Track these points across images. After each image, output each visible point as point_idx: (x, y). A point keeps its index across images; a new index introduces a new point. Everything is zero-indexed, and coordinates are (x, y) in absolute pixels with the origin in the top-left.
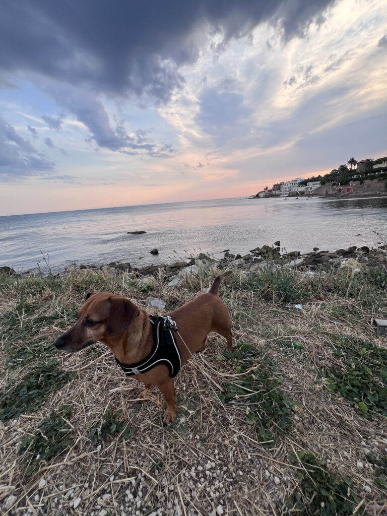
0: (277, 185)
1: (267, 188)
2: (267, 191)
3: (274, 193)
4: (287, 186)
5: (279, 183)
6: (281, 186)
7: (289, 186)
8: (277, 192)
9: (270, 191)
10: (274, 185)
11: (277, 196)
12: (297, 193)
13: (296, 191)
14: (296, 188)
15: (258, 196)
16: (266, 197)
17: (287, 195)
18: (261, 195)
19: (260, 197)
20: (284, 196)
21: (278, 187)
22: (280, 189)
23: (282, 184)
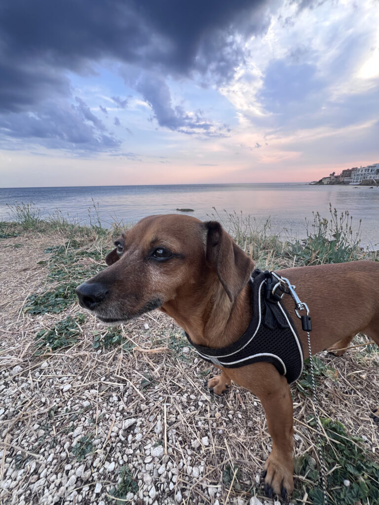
0: (348, 170)
1: (334, 173)
2: (332, 178)
3: (341, 179)
4: (360, 172)
5: (350, 168)
6: (353, 172)
7: (364, 172)
8: (346, 179)
9: (337, 177)
10: (344, 171)
11: (344, 183)
12: (373, 182)
13: (372, 178)
14: (373, 176)
15: (320, 182)
16: (331, 183)
17: (358, 183)
18: (325, 182)
19: (323, 184)
20: (355, 184)
21: (347, 173)
22: (350, 176)
23: (353, 169)
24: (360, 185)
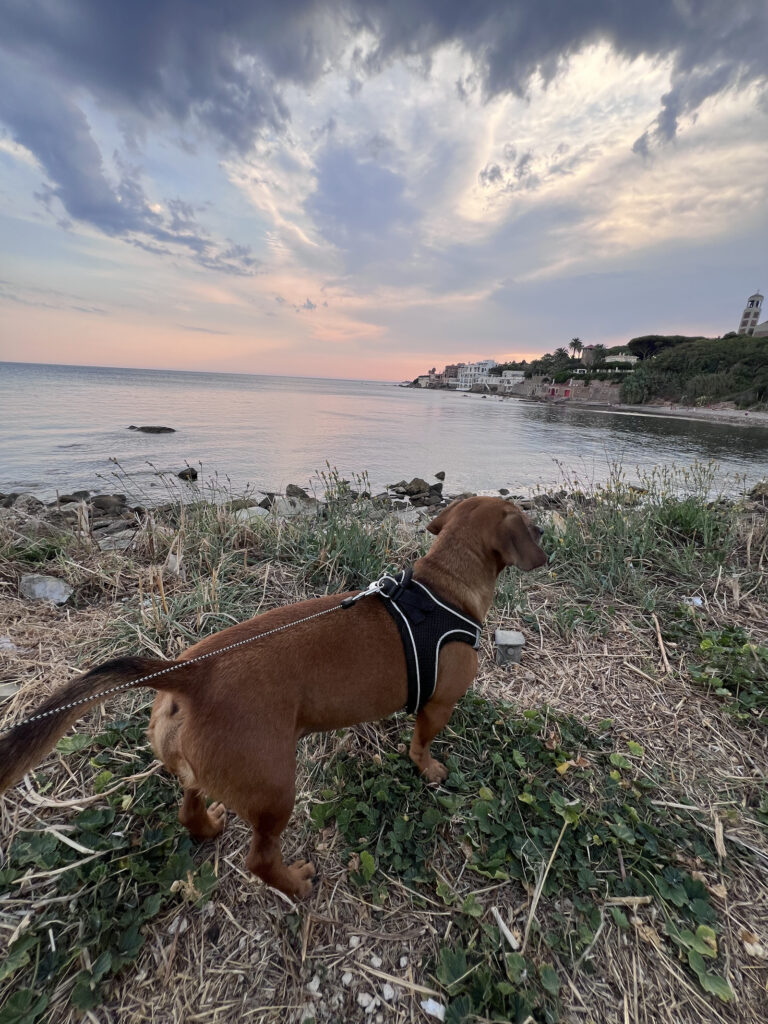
0: (452, 367)
1: (434, 370)
2: (433, 377)
3: (445, 381)
4: (468, 372)
5: (456, 365)
6: (459, 370)
7: (473, 372)
8: (451, 381)
9: (438, 377)
10: (448, 367)
11: (449, 387)
12: (486, 388)
13: (484, 382)
14: (485, 378)
15: (416, 384)
16: (432, 386)
17: (468, 389)
18: (423, 383)
19: (419, 386)
20: (464, 389)
21: (453, 371)
22: (456, 377)
23: (461, 366)
24: (470, 391)
